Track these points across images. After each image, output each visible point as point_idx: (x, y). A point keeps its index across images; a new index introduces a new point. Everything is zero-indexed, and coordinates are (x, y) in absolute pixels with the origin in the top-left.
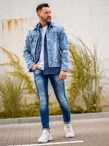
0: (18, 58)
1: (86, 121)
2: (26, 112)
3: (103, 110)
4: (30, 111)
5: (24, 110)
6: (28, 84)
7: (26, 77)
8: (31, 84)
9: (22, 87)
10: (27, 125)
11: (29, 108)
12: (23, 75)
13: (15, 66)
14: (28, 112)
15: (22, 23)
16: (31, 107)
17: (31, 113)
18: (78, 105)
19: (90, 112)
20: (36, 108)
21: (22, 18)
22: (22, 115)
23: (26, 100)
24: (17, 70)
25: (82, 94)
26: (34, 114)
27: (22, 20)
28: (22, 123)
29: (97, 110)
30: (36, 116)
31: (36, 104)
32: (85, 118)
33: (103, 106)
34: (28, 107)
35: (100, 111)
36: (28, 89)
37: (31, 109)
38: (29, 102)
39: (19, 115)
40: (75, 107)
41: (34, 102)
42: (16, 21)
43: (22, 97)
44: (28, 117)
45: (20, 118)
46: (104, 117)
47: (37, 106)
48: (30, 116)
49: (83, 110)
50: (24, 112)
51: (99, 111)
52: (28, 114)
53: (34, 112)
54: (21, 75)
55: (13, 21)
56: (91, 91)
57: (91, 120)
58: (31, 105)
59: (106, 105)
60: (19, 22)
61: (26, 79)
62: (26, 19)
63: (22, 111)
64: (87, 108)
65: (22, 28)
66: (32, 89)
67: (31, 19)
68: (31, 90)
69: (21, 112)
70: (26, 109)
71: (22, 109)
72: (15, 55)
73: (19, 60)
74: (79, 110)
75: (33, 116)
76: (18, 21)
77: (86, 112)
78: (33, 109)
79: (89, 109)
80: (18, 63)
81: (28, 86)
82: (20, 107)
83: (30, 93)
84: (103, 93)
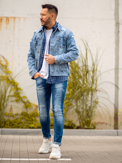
0: (6, 61)
1: (77, 137)
2: (11, 123)
3: (97, 127)
4: (15, 122)
5: (9, 120)
6: (16, 91)
7: (14, 83)
8: (19, 91)
9: (7, 95)
10: (11, 137)
11: (15, 118)
12: (11, 80)
13: (2, 69)
14: (13, 123)
15: (14, 22)
16: (17, 117)
17: (16, 124)
18: (70, 119)
19: (82, 128)
20: (22, 118)
21: (14, 16)
22: (6, 126)
23: (11, 109)
24: (4, 75)
25: (75, 108)
26: (19, 125)
27: (14, 18)
28: (5, 134)
29: (91, 126)
30: (22, 128)
31: (23, 114)
32: (77, 134)
33: (98, 123)
34: (13, 117)
35: (94, 128)
36: (15, 96)
37: (17, 119)
38: (15, 112)
39: (3, 125)
40: (66, 121)
41: (20, 112)
42: (8, 19)
43: (7, 105)
44: (12, 128)
45: (3, 129)
46: (98, 135)
47: (24, 117)
48: (15, 128)
49: (75, 126)
50: (8, 123)
51: (92, 127)
52: (13, 125)
53: (20, 123)
54: (9, 80)
55: (5, 19)
56: (86, 105)
57: (83, 137)
58: (17, 115)
59: (101, 121)
60: (11, 21)
61: (13, 85)
62: (20, 18)
63: (7, 122)
64: (80, 123)
65: (14, 27)
66: (20, 97)
67: (24, 18)
68: (18, 98)
69: (5, 123)
70: (11, 119)
71: (6, 118)
72: (3, 57)
73: (7, 63)
74: (70, 125)
75: (18, 127)
76: (10, 19)
77: (78, 128)
78: (19, 120)
79: (82, 125)
80: (6, 67)
81: (15, 93)
82: (5, 117)
83: (17, 101)
84: (99, 108)
